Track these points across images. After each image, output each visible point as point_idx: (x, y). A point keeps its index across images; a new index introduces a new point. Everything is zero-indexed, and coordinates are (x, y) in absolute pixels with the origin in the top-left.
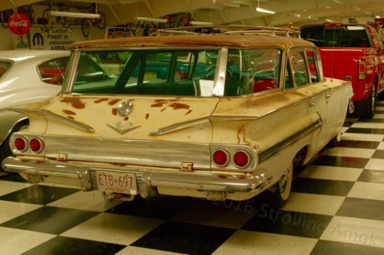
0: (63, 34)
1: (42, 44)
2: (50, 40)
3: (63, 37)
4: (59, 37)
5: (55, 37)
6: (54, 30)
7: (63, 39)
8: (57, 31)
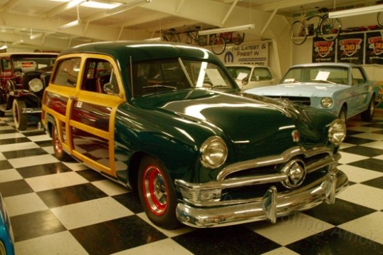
0: (254, 51)
1: (232, 61)
2: (240, 57)
3: (253, 54)
4: (248, 54)
5: (244, 54)
6: (244, 48)
7: (253, 56)
8: (246, 49)
